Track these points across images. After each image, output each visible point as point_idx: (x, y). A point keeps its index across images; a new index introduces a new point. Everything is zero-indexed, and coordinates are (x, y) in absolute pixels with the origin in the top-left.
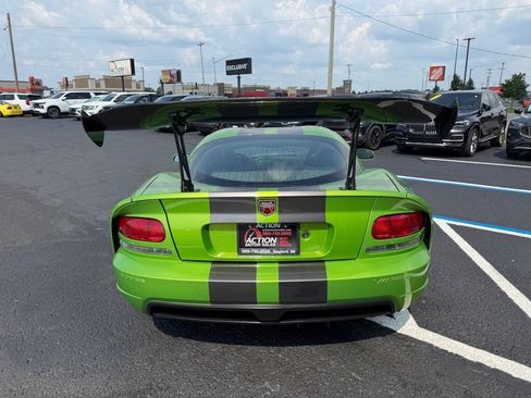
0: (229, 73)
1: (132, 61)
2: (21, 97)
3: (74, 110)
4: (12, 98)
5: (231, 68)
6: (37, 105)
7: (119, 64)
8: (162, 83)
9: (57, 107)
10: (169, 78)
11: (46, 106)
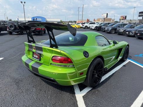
0: (139, 16)
1: (107, 14)
2: (81, 24)
3: (90, 27)
4: (79, 24)
5: (140, 14)
6: (83, 26)
7: (104, 15)
8: (120, 20)
9: (87, 26)
10: (123, 18)
11: (85, 26)
